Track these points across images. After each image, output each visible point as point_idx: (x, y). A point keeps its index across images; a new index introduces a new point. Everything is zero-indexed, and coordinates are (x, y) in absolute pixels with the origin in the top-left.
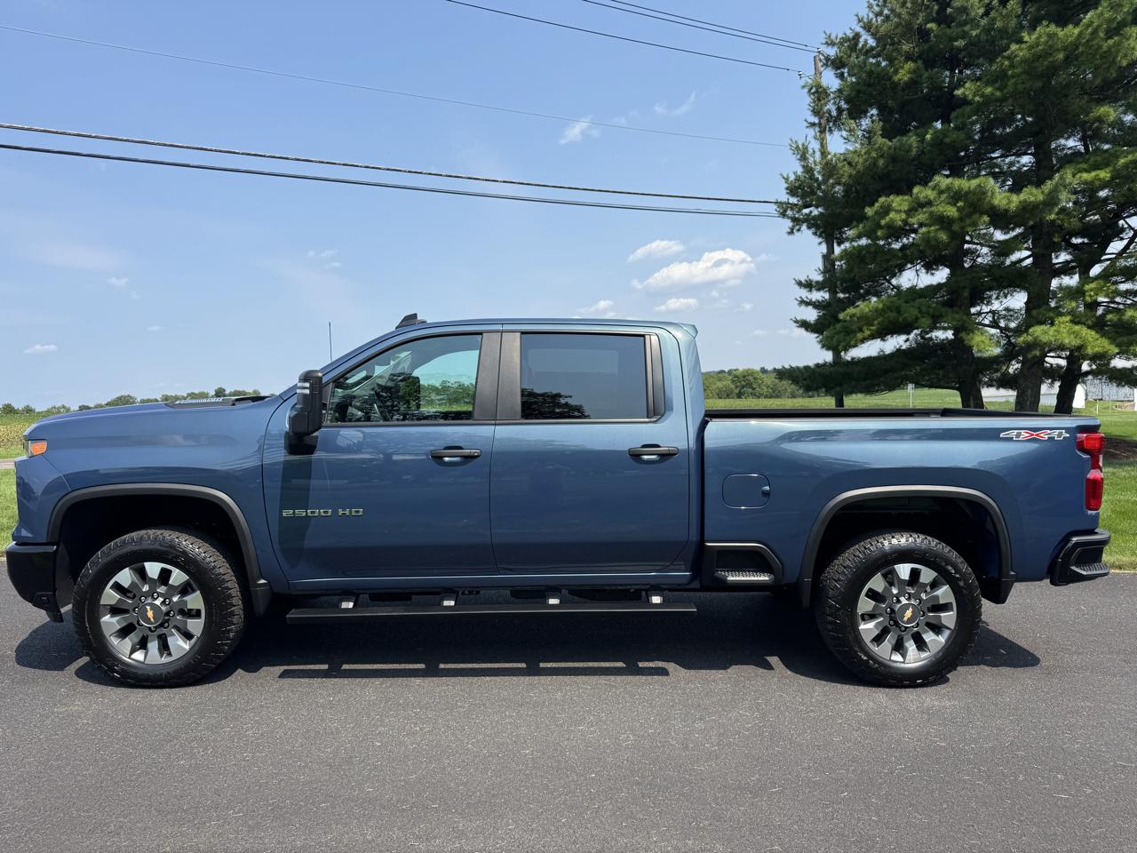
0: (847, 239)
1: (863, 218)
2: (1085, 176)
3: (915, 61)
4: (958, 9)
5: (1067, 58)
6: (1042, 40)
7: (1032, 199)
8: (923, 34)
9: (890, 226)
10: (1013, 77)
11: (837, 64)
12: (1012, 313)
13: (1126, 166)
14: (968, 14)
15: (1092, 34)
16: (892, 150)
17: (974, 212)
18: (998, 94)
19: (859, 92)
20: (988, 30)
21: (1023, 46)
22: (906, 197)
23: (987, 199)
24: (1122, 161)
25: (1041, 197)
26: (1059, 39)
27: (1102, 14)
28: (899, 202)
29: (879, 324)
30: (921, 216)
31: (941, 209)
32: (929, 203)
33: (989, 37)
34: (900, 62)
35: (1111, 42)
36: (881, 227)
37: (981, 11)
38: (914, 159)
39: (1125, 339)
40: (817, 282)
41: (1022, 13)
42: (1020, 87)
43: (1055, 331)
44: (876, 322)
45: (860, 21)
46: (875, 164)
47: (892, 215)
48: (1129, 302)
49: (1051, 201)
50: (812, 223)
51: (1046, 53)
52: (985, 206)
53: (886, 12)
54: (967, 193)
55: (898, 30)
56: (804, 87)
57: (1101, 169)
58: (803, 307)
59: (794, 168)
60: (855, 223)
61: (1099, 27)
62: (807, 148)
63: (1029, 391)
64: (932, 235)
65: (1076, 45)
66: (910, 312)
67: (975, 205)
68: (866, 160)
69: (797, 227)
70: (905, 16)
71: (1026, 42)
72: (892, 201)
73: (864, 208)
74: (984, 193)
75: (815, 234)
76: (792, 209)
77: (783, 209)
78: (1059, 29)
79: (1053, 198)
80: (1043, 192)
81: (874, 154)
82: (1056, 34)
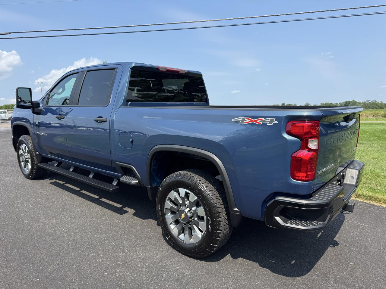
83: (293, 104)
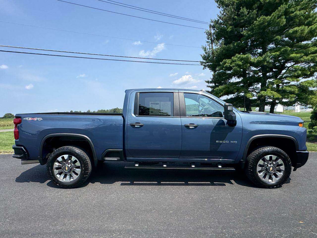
0: (217, 71)
1: (220, 65)
2: (273, 54)
3: (232, 26)
4: (241, 12)
5: (268, 24)
6: (262, 20)
7: (260, 59)
8: (234, 19)
9: (226, 67)
10: (255, 29)
11: (214, 27)
12: (257, 88)
13: (283, 51)
14: (244, 14)
15: (274, 18)
16: (227, 48)
17: (246, 63)
18: (252, 33)
19: (218, 34)
20: (249, 17)
21: (257, 21)
22: (230, 60)
23: (249, 60)
24: (282, 49)
25: (262, 59)
26: (266, 19)
27: (276, 13)
28: (228, 61)
29: (224, 92)
30: (233, 64)
31: (238, 62)
32: (235, 61)
33: (249, 19)
34: (228, 26)
35: (278, 20)
36: (224, 67)
37: (247, 13)
38: (232, 50)
39: (283, 94)
40: (210, 81)
41: (257, 13)
42: (257, 32)
43: (266, 92)
44: (224, 91)
45: (218, 16)
46: (222, 52)
47: (227, 64)
48: (287, 85)
49: (264, 60)
50: (209, 66)
51: (263, 23)
52: (249, 61)
53: (225, 14)
54: (244, 58)
55: (228, 18)
56: (205, 33)
57: (277, 52)
58: (208, 87)
59: (203, 53)
60: (218, 66)
61: (275, 16)
62: (206, 48)
63: (262, 108)
64: (236, 69)
65: (270, 21)
66: (231, 88)
67: (246, 61)
68: (220, 51)
69: (205, 68)
70: (229, 15)
71: (258, 20)
72: (227, 61)
73: (220, 62)
74: (248, 58)
75: (210, 69)
76: (204, 63)
77: (202, 63)
78: (266, 17)
79: (265, 59)
80: (262, 58)
81: (222, 49)
82: (265, 18)
83: (78, 111)
